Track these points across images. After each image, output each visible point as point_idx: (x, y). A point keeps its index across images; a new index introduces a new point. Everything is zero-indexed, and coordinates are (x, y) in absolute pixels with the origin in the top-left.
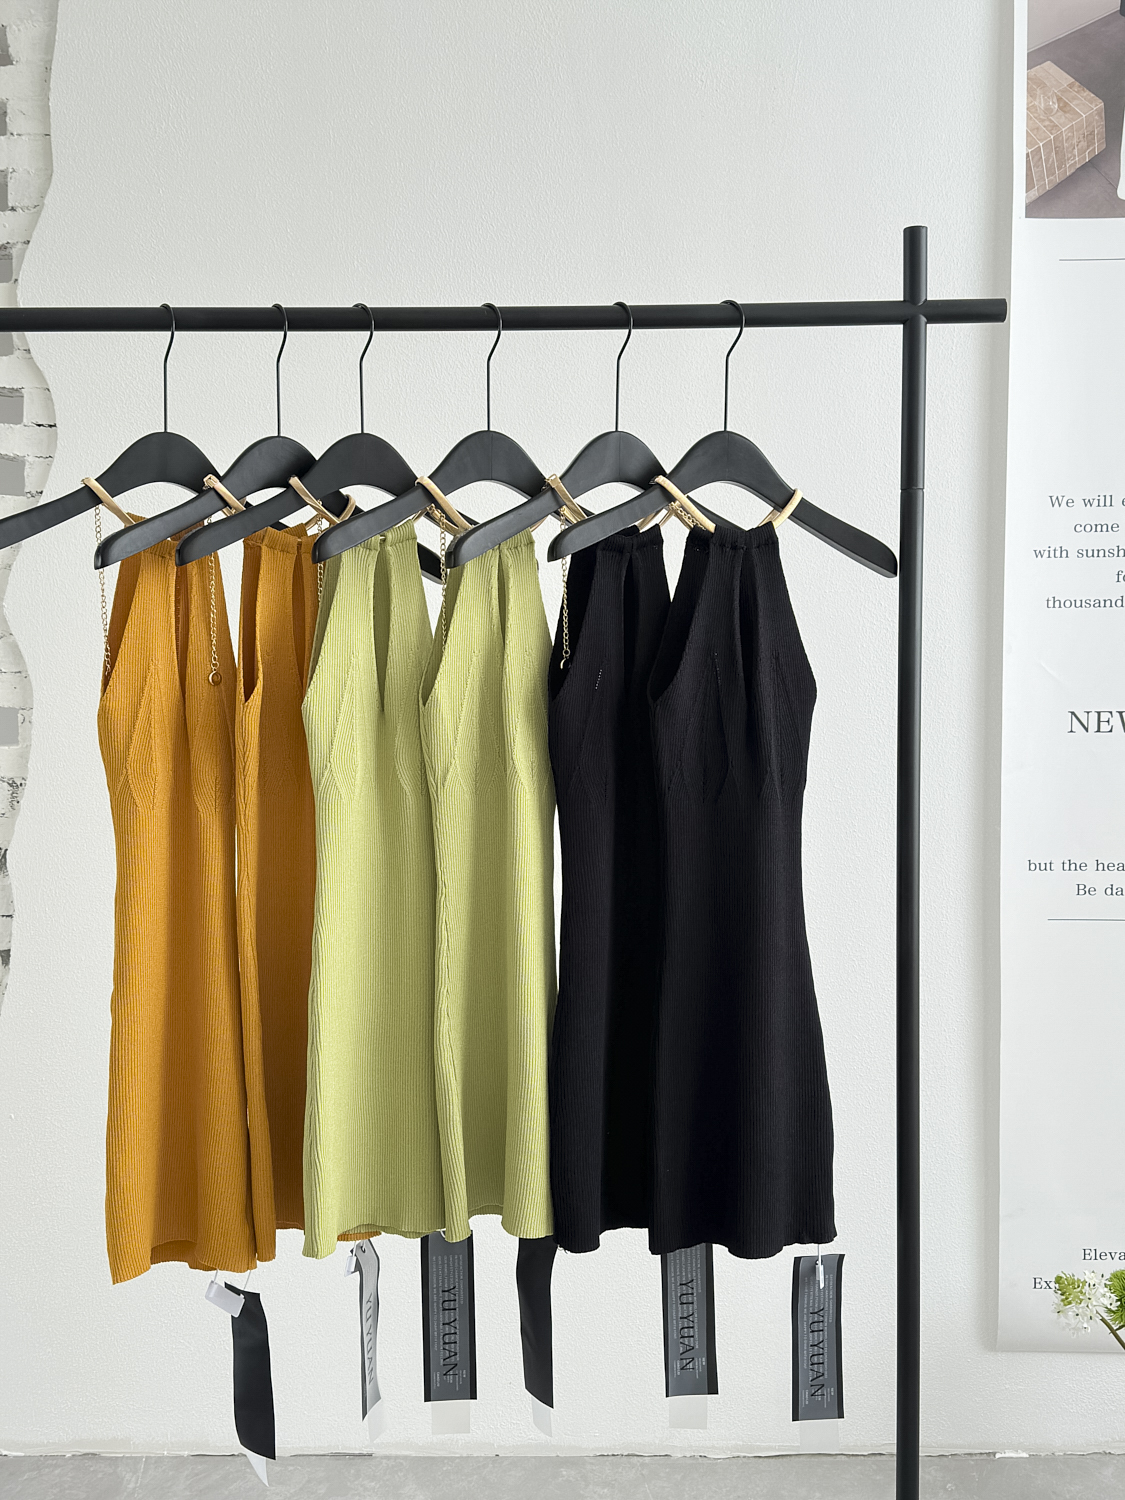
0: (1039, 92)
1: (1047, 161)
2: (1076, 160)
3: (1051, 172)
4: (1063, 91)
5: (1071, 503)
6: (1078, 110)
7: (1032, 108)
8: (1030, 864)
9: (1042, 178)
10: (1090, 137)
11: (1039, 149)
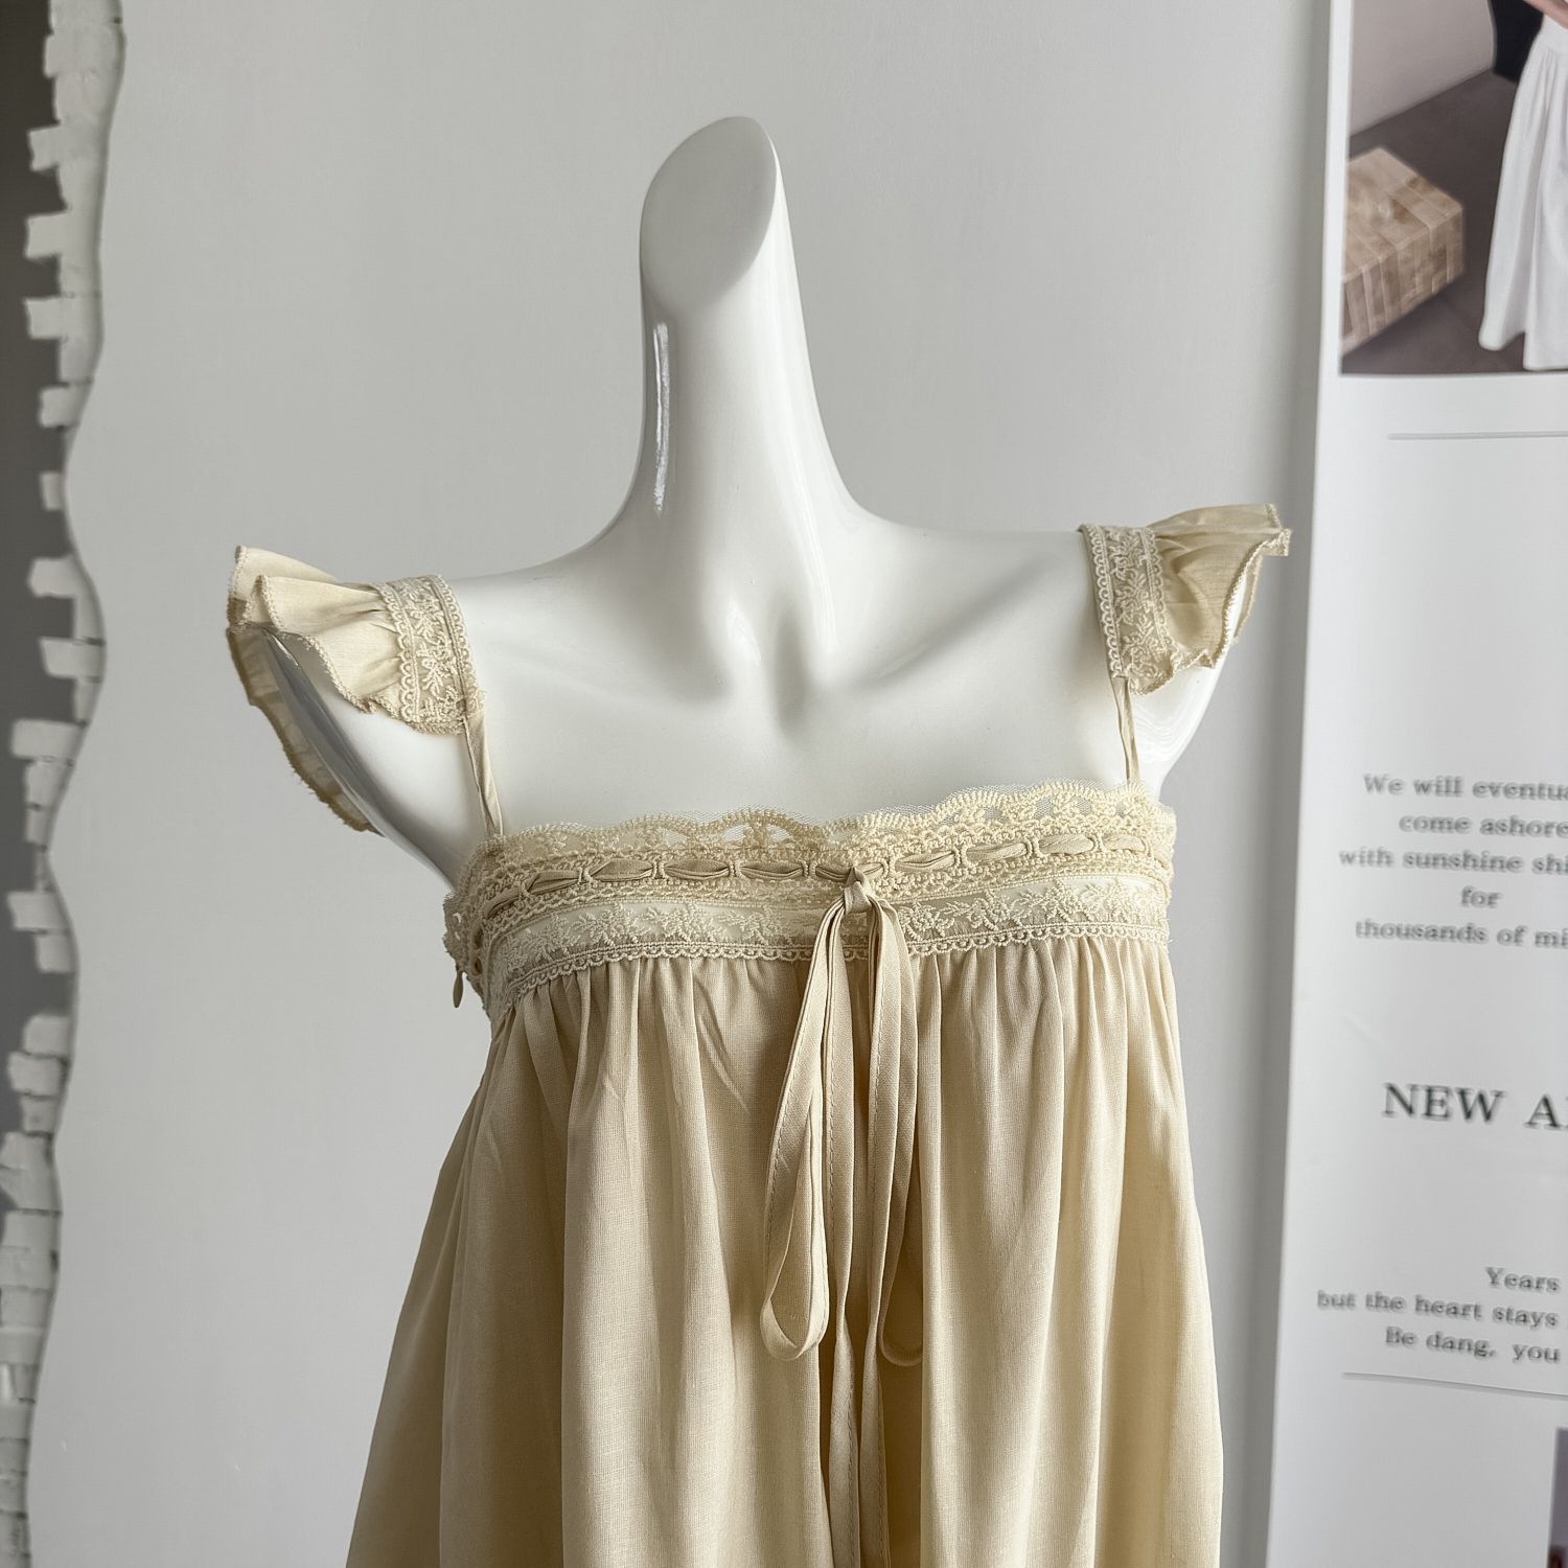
0: (1363, 192)
1: (1374, 292)
2: (1418, 289)
3: (1379, 308)
4: (1401, 191)
5: (1395, 787)
6: (1423, 218)
7: (1351, 217)
8: (1321, 1296)
9: (1364, 318)
10: (1439, 258)
11: (1361, 277)
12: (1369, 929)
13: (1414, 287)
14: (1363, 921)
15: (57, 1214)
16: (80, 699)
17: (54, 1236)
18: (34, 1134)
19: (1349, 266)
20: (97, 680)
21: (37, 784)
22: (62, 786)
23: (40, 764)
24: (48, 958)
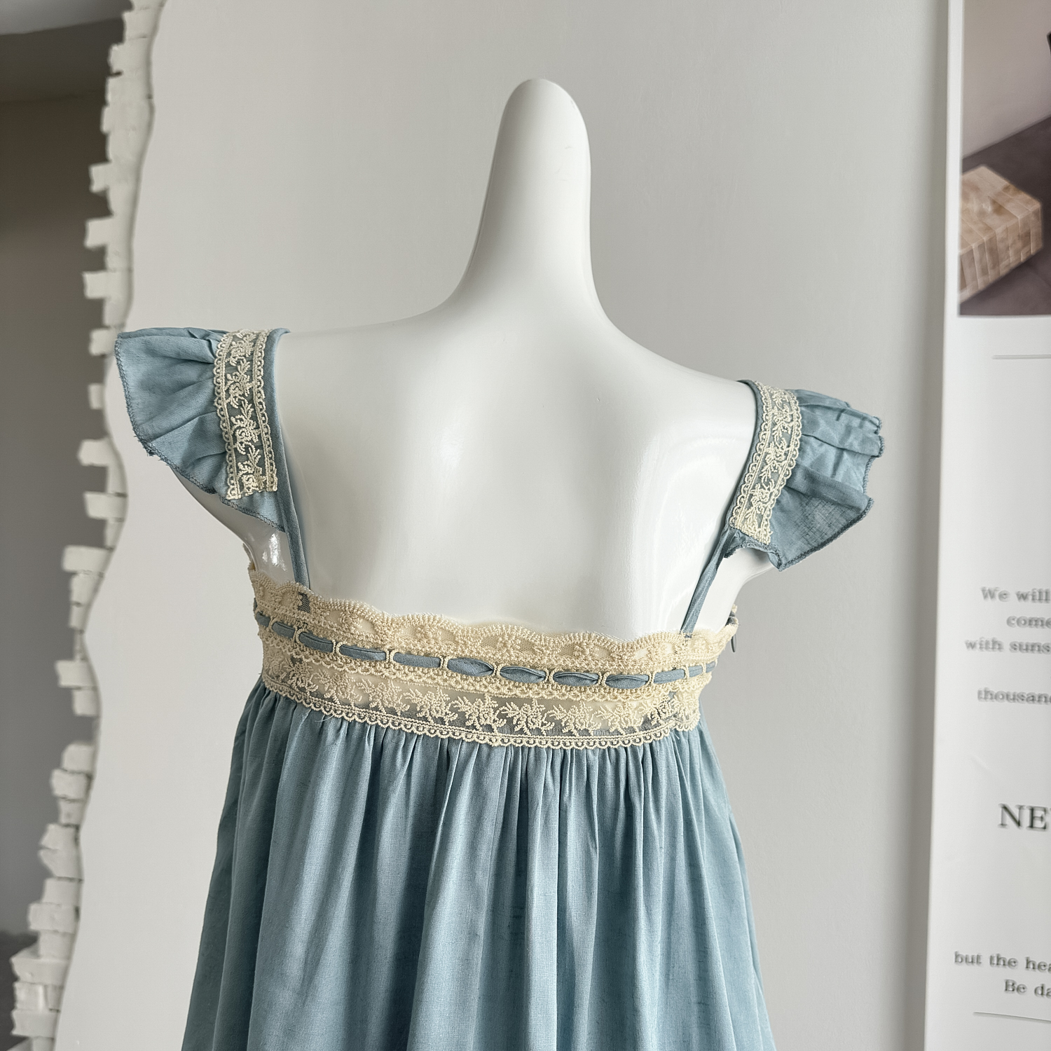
0: (972, 195)
1: (981, 260)
2: (1012, 258)
3: (984, 272)
4: (999, 194)
5: (1003, 596)
6: (1014, 212)
7: (964, 212)
8: (957, 956)
9: (974, 278)
10: (1025, 238)
11: (971, 251)
12: (986, 695)
13: (1009, 257)
14: (982, 689)
15: (80, 881)
16: (109, 533)
17: (78, 895)
18: (67, 826)
19: (963, 244)
20: (121, 520)
21: (79, 589)
22: (95, 590)
23: (81, 575)
24: (81, 706)
